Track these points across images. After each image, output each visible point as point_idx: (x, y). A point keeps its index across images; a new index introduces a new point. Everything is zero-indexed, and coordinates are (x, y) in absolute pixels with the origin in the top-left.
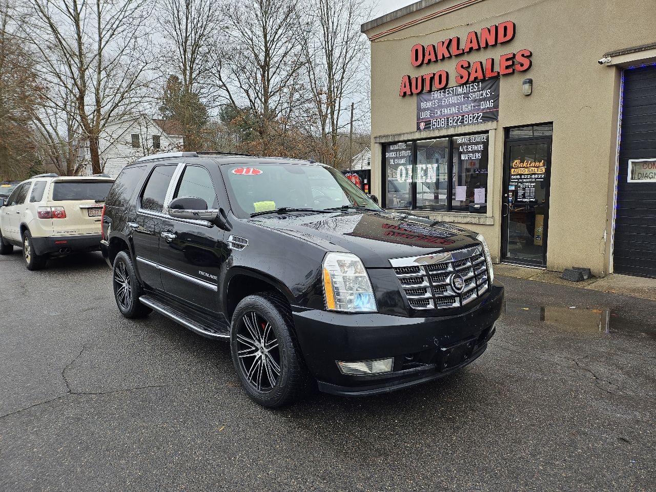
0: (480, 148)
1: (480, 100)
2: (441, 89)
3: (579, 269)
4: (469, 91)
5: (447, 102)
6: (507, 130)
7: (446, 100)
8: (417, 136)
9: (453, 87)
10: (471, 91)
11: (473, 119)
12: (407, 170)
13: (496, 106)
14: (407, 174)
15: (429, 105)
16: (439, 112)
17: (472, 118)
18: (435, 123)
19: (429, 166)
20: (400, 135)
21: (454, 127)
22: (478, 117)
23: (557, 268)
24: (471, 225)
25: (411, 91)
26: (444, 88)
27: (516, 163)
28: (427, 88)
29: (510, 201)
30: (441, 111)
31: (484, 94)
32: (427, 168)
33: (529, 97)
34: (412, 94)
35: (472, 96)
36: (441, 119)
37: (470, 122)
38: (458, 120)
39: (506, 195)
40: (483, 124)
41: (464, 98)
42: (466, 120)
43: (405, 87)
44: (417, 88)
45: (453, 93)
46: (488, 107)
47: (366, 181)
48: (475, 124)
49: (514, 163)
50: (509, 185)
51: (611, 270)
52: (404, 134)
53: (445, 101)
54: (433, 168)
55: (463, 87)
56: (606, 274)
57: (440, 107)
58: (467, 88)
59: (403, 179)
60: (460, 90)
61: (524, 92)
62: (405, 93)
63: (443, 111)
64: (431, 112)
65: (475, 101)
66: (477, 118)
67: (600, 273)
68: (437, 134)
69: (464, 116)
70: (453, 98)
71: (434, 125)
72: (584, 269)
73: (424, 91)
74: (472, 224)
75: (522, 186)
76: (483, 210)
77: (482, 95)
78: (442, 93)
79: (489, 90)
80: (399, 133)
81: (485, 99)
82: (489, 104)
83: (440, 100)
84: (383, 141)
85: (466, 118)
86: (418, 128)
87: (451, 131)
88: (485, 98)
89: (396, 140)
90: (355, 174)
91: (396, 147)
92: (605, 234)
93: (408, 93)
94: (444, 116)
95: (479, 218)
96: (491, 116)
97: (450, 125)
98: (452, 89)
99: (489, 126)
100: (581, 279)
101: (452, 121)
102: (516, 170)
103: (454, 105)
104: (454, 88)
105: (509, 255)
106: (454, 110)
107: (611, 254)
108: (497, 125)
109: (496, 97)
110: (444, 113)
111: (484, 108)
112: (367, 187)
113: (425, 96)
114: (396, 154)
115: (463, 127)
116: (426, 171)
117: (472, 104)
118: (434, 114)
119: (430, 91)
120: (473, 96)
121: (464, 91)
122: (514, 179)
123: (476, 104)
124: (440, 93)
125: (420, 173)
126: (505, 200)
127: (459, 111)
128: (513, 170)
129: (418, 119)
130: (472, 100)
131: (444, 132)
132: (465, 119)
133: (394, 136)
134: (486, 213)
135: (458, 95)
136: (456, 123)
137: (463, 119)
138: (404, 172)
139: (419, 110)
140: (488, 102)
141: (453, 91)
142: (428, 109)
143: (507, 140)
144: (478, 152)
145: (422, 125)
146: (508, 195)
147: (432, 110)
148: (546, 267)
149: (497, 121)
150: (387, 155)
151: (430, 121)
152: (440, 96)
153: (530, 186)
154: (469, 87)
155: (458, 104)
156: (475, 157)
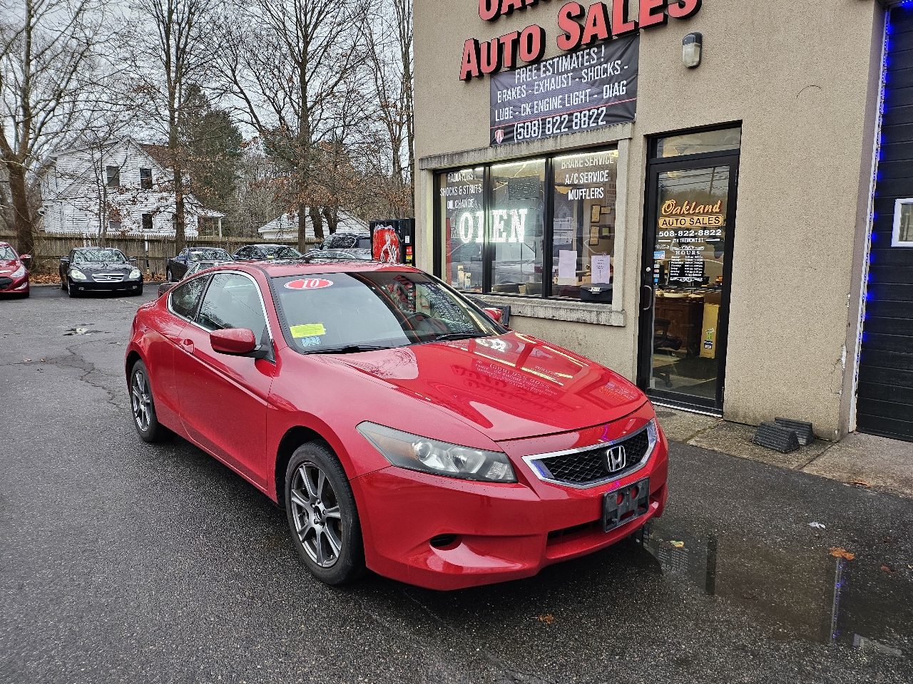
0: (602, 177)
1: (603, 82)
2: (532, 63)
3: (788, 423)
4: (582, 64)
5: (542, 88)
6: (653, 141)
7: (541, 85)
8: (490, 155)
9: (553, 58)
10: (586, 64)
11: (589, 119)
12: (475, 219)
13: (632, 93)
14: (476, 227)
15: (510, 95)
16: (528, 110)
17: (586, 119)
18: (522, 130)
19: (513, 212)
20: (461, 154)
21: (555, 137)
22: (599, 115)
23: (744, 418)
24: (583, 325)
25: (480, 71)
26: (538, 60)
27: (668, 208)
28: (507, 61)
29: (656, 280)
30: (532, 107)
31: (610, 70)
32: (509, 216)
33: (697, 70)
34: (481, 75)
35: (587, 74)
36: (531, 122)
37: (583, 126)
38: (562, 123)
39: (649, 269)
40: (607, 130)
41: (573, 79)
42: (576, 123)
43: (469, 62)
44: (489, 64)
45: (554, 70)
46: (616, 95)
47: (407, 239)
48: (593, 130)
49: (665, 206)
50: (655, 249)
51: (852, 425)
52: (467, 152)
53: (539, 85)
54: (520, 216)
55: (571, 57)
56: (844, 435)
57: (530, 98)
58: (578, 57)
59: (470, 236)
60: (565, 64)
61: (685, 61)
62: (469, 73)
63: (536, 107)
64: (515, 110)
65: (593, 84)
66: (597, 119)
67: (831, 433)
68: (525, 151)
69: (571, 115)
70: (553, 80)
71: (520, 134)
72: (799, 425)
73: (503, 69)
74: (585, 323)
75: (677, 253)
76: (605, 296)
77: (605, 71)
78: (534, 72)
79: (619, 62)
80: (460, 150)
81: (610, 80)
82: (619, 90)
83: (530, 85)
84: (435, 165)
85: (576, 117)
86: (493, 142)
87: (549, 146)
88: (612, 77)
89: (456, 164)
90: (390, 227)
91: (456, 177)
92: (844, 353)
93: (475, 73)
94: (538, 115)
95: (598, 313)
96: (622, 113)
97: (547, 133)
98: (551, 62)
99: (619, 132)
100: (793, 446)
101: (550, 126)
102: (667, 219)
103: (553, 94)
104: (555, 60)
105: (652, 384)
106: (556, 103)
107: (853, 392)
108: (633, 130)
109: (631, 75)
110: (537, 110)
111: (609, 98)
112: (409, 250)
113: (504, 79)
114: (458, 190)
115: (571, 138)
116: (508, 223)
117: (588, 91)
118: (520, 112)
119: (513, 67)
120: (590, 74)
121: (573, 65)
122: (664, 238)
123: (595, 90)
124: (531, 70)
125: (498, 225)
126: (646, 278)
127: (564, 105)
128: (661, 221)
129: (493, 123)
130: (587, 83)
131: (536, 148)
132: (575, 120)
133: (453, 155)
134: (610, 302)
135: (562, 73)
136: (559, 128)
137: (570, 121)
138: (471, 222)
139: (494, 105)
140: (616, 84)
141: (552, 66)
142: (509, 103)
143: (653, 161)
144: (598, 185)
145: (499, 136)
146: (653, 269)
147: (516, 105)
148: (722, 413)
149: (634, 123)
150: (444, 192)
151: (514, 125)
152: (530, 76)
153: (693, 253)
154: (583, 57)
155: (562, 91)
156: (593, 195)
